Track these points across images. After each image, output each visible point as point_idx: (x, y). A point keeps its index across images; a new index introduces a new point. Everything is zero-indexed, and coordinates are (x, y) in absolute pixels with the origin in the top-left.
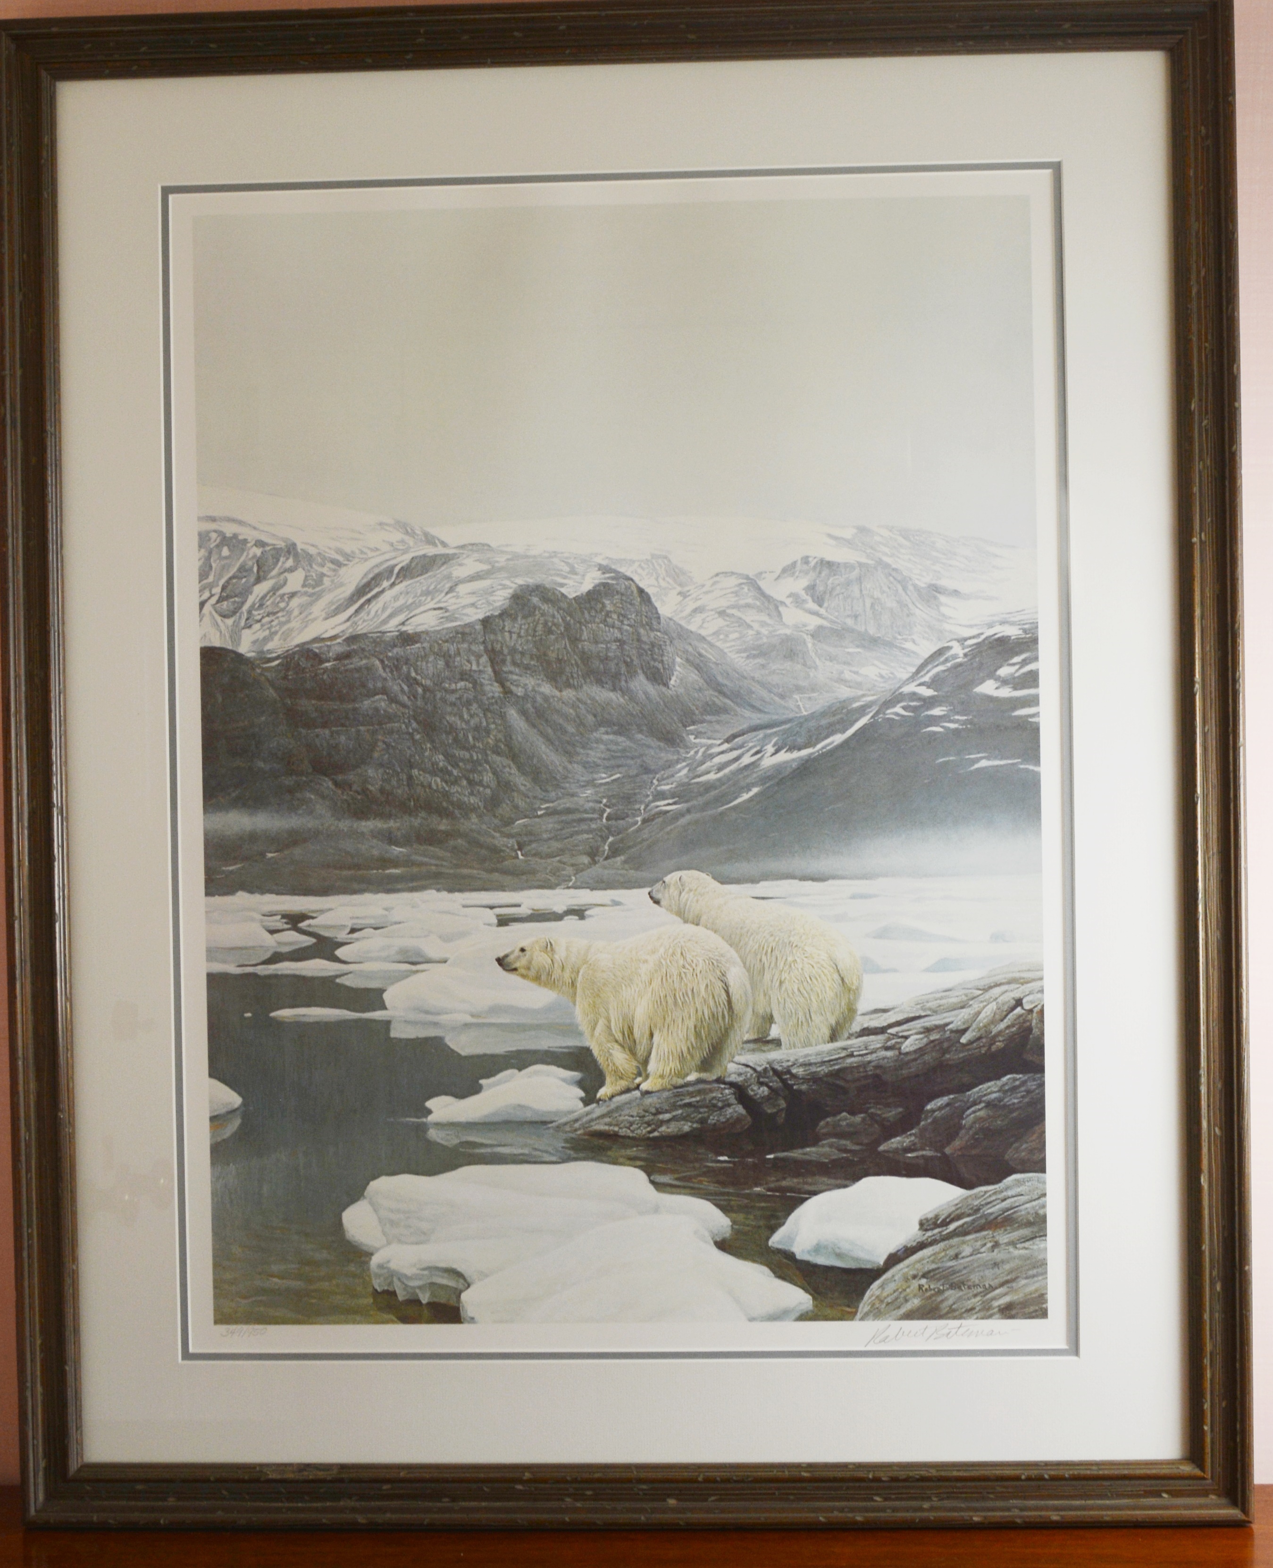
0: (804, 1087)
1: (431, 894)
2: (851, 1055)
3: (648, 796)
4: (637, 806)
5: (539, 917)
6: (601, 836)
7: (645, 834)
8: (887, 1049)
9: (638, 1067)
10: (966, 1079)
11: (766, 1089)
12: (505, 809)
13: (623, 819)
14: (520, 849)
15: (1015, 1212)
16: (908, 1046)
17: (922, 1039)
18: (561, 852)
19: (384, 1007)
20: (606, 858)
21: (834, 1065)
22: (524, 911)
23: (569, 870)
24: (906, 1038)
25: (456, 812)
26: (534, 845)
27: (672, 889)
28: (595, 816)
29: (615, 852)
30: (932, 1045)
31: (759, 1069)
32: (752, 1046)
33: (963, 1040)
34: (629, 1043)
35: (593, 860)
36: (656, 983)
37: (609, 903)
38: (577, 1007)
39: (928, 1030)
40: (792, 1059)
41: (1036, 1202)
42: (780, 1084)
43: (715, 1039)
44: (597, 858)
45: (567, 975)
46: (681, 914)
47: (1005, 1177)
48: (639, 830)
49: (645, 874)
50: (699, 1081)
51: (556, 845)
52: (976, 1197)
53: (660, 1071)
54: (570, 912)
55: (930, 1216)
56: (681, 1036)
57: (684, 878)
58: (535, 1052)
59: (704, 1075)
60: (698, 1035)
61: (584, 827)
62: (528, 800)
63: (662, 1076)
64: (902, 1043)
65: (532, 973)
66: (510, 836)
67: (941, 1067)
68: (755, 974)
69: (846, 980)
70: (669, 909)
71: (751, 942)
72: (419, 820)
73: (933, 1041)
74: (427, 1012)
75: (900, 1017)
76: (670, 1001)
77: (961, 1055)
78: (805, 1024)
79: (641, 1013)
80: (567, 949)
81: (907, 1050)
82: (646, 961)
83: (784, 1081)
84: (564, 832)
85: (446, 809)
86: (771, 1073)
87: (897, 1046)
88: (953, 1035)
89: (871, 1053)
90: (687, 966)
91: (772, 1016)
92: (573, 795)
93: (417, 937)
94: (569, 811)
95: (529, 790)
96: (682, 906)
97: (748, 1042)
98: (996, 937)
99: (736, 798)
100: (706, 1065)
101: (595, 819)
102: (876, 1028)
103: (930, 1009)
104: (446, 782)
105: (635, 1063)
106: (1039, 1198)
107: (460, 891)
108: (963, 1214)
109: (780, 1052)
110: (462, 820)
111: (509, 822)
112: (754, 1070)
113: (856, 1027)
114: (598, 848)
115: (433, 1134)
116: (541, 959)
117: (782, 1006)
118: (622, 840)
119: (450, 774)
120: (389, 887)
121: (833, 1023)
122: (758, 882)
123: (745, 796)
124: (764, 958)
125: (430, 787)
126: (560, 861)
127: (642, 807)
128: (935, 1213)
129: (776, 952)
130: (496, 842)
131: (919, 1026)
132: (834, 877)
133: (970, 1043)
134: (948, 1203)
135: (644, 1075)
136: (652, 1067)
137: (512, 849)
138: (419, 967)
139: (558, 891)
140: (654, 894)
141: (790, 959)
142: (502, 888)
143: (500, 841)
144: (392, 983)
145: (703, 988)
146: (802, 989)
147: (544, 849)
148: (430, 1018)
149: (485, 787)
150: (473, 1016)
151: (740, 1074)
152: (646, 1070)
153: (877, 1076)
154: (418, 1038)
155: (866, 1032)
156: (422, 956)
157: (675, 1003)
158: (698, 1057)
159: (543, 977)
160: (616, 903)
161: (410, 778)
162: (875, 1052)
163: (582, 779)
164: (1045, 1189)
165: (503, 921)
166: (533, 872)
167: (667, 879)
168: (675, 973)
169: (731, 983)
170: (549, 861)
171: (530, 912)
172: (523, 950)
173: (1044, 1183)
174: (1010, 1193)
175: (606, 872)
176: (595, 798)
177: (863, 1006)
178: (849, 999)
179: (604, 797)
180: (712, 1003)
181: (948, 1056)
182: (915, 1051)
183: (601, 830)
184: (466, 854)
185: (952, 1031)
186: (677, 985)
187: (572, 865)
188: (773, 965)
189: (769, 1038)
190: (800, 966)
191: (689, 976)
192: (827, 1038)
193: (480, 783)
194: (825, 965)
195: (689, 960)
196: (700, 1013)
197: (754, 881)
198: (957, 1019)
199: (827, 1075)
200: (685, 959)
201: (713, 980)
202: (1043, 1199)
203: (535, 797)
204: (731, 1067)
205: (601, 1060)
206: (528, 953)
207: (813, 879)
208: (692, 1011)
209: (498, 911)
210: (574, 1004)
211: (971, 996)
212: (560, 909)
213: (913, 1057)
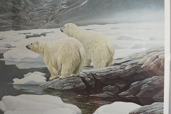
0: (99, 78)
1: (12, 31)
2: (112, 70)
3: (60, 5)
4: (57, 7)
5: (35, 36)
6: (49, 15)
7: (59, 14)
8: (121, 69)
9: (58, 73)
10: (142, 77)
11: (90, 78)
12: (27, 10)
13: (54, 11)
14: (30, 19)
15: (155, 112)
16: (127, 68)
17: (130, 66)
18: (40, 20)
19: (3, 58)
20: (50, 21)
21: (107, 73)
22: (32, 34)
23: (42, 24)
24: (126, 66)
25: (17, 11)
26: (33, 18)
27: (66, 28)
28: (47, 10)
29: (52, 19)
30: (133, 68)
31: (88, 74)
32: (86, 68)
33: (142, 67)
34: (56, 67)
35: (47, 21)
36: (63, 52)
37: (51, 32)
38: (44, 58)
39: (132, 64)
40: (96, 71)
41: (161, 110)
42: (93, 78)
43: (77, 66)
44: (48, 21)
45: (42, 50)
46: (68, 34)
47: (152, 103)
48: (58, 13)
49: (60, 24)
50: (73, 76)
51: (39, 18)
52: (144, 108)
53: (64, 74)
54: (42, 34)
55: (132, 112)
56: (69, 65)
57: (69, 25)
58: (35, 68)
59: (74, 75)
60: (73, 65)
61: (45, 13)
62: (32, 7)
63: (64, 75)
64: (125, 67)
65: (34, 50)
66: (28, 16)
67: (135, 74)
68: (87, 49)
69: (110, 51)
70: (65, 33)
71: (85, 41)
72: (9, 14)
73: (133, 67)
74: (12, 59)
75: (125, 61)
76: (66, 56)
77: (141, 71)
78: (99, 62)
79: (59, 59)
80: (42, 44)
81: (126, 69)
82: (60, 46)
83: (94, 77)
84: (40, 15)
85: (14, 11)
86: (91, 75)
87: (124, 68)
88: (139, 65)
89: (117, 70)
90: (70, 47)
91: (91, 60)
92: (42, 5)
93: (10, 41)
94: (41, 9)
95: (32, 5)
96: (68, 31)
97: (85, 67)
98: (151, 39)
99: (81, 4)
100: (75, 72)
101: (47, 11)
102: (118, 63)
103: (133, 59)
104: (14, 4)
105: (58, 72)
106: (162, 109)
107: (18, 30)
108: (141, 112)
109: (93, 69)
110: (18, 13)
111: (28, 13)
112: (87, 74)
113: (113, 63)
114: (48, 18)
115: (15, 87)
116: (36, 46)
117: (93, 57)
118: (54, 16)
119: (15, 2)
120: (3, 30)
121: (107, 62)
122: (87, 26)
123: (84, 3)
124: (89, 45)
125: (11, 6)
126: (39, 22)
127: (59, 8)
128: (133, 111)
129: (92, 44)
130: (25, 18)
131: (130, 63)
132: (107, 24)
133: (144, 68)
134: (137, 109)
135: (60, 74)
136: (62, 72)
137: (29, 20)
138: (10, 48)
139: (39, 29)
140: (61, 29)
141: (96, 45)
142: (27, 29)
143: (26, 18)
144: (5, 52)
145: (74, 53)
146: (99, 53)
147: (36, 19)
148: (13, 60)
149: (22, 5)
150: (21, 60)
151: (83, 75)
152: (60, 73)
153: (118, 76)
154: (10, 65)
155: (116, 64)
156: (11, 46)
157: (67, 57)
158: (73, 70)
159: (36, 51)
160: (53, 32)
161: (7, 4)
162: (118, 70)
163: (44, 1)
164: (163, 107)
165: (27, 37)
166: (33, 25)
167: (65, 25)
168: (67, 49)
169: (81, 52)
170: (37, 22)
171: (33, 35)
172: (32, 44)
173: (163, 105)
174: (154, 107)
175: (50, 24)
176: (47, 6)
177: (115, 57)
178: (111, 56)
179: (49, 6)
180: (76, 57)
181: (137, 71)
182: (129, 70)
183: (49, 14)
184: (19, 21)
185: (139, 64)
186: (67, 52)
187: (42, 23)
188: (91, 47)
189: (90, 66)
190: (98, 47)
191: (70, 50)
192: (105, 66)
193: (21, 4)
194: (105, 47)
195: (70, 46)
196: (73, 59)
197: (86, 25)
198: (140, 61)
199: (105, 75)
200: (69, 46)
201: (76, 51)
202: (163, 109)
203: (33, 7)
204: (81, 73)
205: (50, 71)
206: (33, 45)
207: (101, 24)
208: (71, 59)
209: (26, 35)
210: (44, 57)
211: (144, 55)
212: (40, 34)
213: (128, 71)
